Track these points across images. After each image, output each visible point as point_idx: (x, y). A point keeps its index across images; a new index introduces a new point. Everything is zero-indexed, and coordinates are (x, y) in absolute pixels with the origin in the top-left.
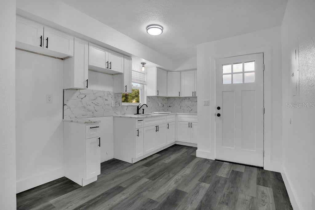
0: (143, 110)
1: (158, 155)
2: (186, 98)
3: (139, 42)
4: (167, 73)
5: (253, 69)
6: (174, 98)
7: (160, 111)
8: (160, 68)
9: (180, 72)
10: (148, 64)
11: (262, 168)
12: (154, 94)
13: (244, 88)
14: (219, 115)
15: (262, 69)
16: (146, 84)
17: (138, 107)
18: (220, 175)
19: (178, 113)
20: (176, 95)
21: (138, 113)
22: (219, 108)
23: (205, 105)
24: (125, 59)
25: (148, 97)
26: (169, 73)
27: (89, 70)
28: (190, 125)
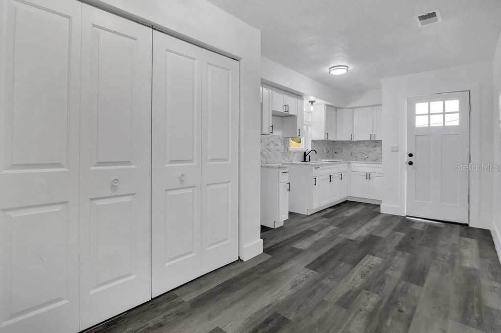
0: (310, 156)
1: (332, 210)
2: (359, 142)
3: (315, 80)
4: (336, 110)
5: (457, 109)
6: (343, 143)
7: (329, 159)
8: (328, 105)
9: (353, 108)
10: (318, 101)
11: (467, 225)
12: (322, 137)
13: (445, 132)
14: (411, 163)
15: (467, 110)
16: (310, 126)
17: (305, 153)
18: (415, 228)
19: (351, 162)
20: (348, 138)
21: (305, 160)
22: (411, 155)
23: (393, 151)
24: (298, 100)
25: (313, 141)
26: (339, 111)
27: (273, 115)
28: (369, 176)
